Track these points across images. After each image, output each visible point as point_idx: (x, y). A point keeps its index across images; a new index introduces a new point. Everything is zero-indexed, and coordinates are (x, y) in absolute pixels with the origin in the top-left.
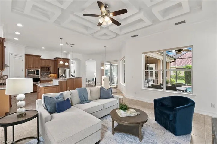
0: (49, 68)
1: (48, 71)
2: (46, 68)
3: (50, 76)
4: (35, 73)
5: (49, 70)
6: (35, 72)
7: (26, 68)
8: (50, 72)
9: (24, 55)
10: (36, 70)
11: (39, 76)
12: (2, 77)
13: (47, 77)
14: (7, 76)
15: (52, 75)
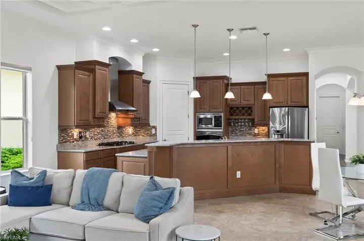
0: (250, 108)
1: (248, 117)
2: (243, 108)
3: (256, 131)
4: (213, 122)
5: (250, 115)
6: (213, 119)
7: (196, 112)
8: (253, 120)
10: (215, 116)
11: (222, 131)
12: (148, 131)
13: (250, 134)
14: (155, 127)
15: (263, 130)
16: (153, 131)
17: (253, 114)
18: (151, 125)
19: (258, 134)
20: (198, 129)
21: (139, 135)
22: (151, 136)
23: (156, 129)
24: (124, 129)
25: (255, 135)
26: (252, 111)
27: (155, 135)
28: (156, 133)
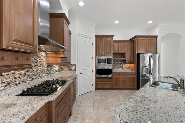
0: (123, 54)
1: (122, 59)
2: (120, 54)
3: (123, 66)
4: (107, 61)
7: (96, 55)
9: (94, 37)
10: (108, 58)
11: (111, 66)
12: (70, 67)
13: (120, 67)
14: (75, 65)
15: (127, 66)
16: (73, 68)
17: (125, 57)
18: (71, 63)
19: (125, 68)
20: (97, 65)
21: (62, 70)
22: (71, 71)
23: (75, 66)
24: (53, 67)
25: (123, 68)
26: (124, 56)
27: (75, 70)
28: (75, 69)
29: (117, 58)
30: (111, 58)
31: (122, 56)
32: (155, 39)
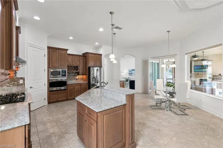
0: (77, 67)
1: (76, 71)
3: (77, 77)
4: (61, 73)
5: (77, 70)
7: (49, 67)
8: (79, 73)
9: (47, 48)
10: (62, 70)
11: (66, 78)
13: (74, 79)
14: (23, 79)
15: (80, 77)
17: (79, 70)
18: (18, 77)
20: (50, 78)
22: (18, 85)
25: (77, 79)
26: (78, 68)
28: (24, 83)
29: (71, 70)
30: (66, 71)
31: (75, 68)
32: (100, 56)
